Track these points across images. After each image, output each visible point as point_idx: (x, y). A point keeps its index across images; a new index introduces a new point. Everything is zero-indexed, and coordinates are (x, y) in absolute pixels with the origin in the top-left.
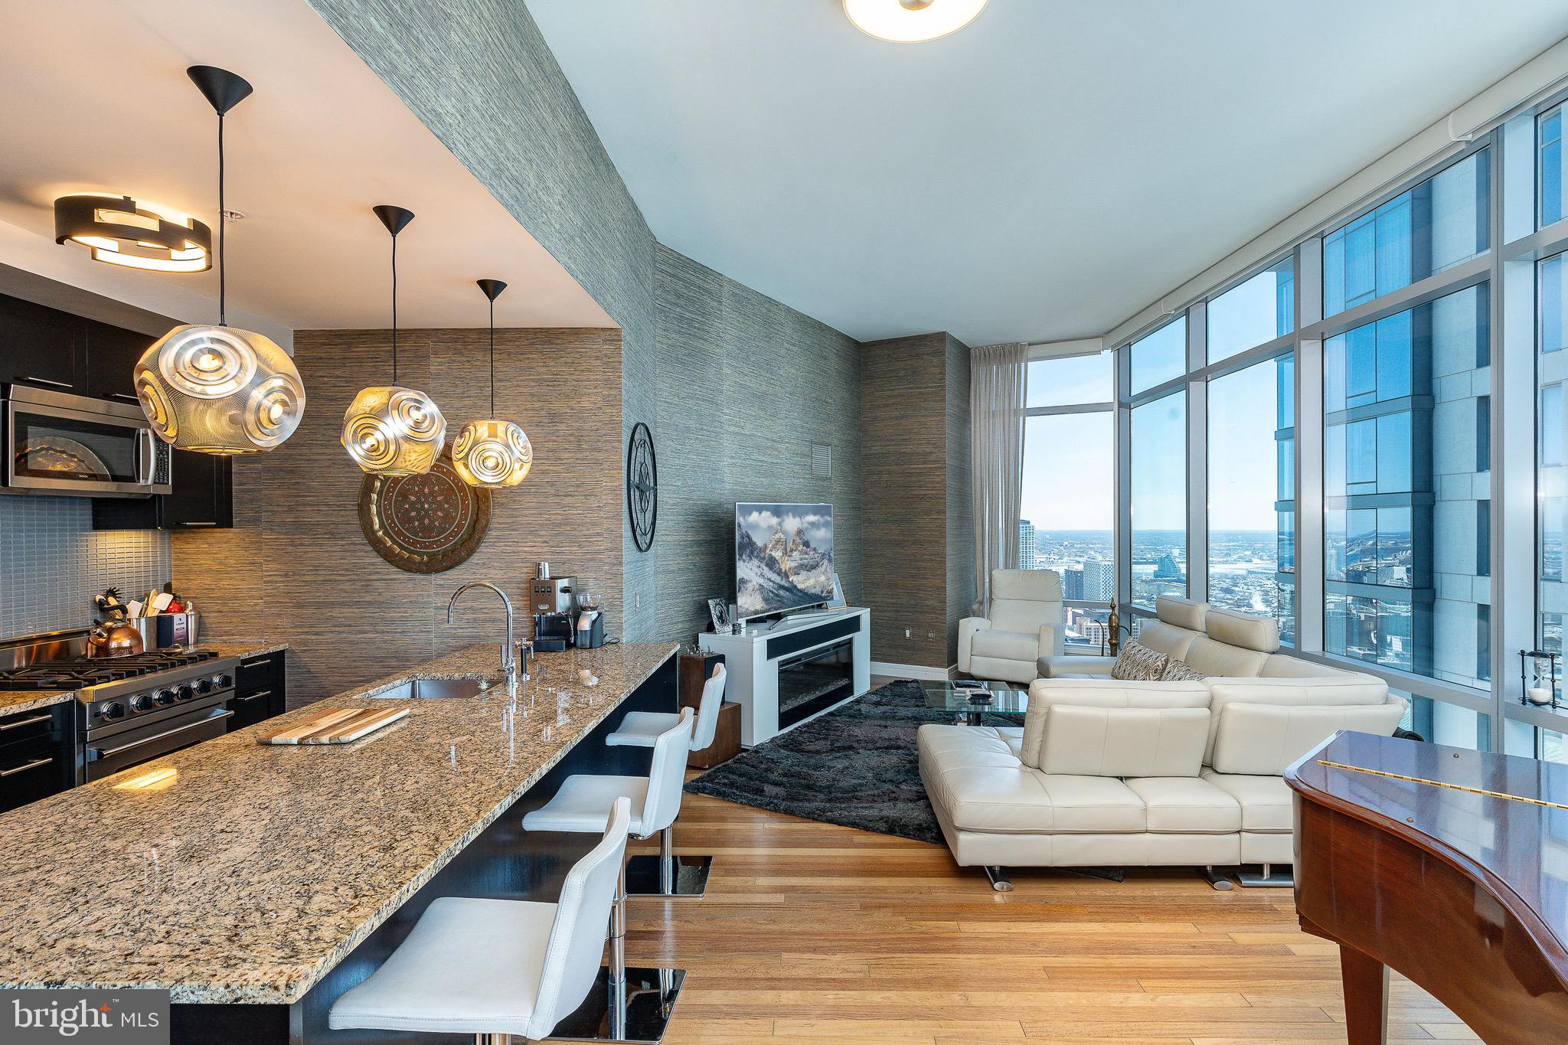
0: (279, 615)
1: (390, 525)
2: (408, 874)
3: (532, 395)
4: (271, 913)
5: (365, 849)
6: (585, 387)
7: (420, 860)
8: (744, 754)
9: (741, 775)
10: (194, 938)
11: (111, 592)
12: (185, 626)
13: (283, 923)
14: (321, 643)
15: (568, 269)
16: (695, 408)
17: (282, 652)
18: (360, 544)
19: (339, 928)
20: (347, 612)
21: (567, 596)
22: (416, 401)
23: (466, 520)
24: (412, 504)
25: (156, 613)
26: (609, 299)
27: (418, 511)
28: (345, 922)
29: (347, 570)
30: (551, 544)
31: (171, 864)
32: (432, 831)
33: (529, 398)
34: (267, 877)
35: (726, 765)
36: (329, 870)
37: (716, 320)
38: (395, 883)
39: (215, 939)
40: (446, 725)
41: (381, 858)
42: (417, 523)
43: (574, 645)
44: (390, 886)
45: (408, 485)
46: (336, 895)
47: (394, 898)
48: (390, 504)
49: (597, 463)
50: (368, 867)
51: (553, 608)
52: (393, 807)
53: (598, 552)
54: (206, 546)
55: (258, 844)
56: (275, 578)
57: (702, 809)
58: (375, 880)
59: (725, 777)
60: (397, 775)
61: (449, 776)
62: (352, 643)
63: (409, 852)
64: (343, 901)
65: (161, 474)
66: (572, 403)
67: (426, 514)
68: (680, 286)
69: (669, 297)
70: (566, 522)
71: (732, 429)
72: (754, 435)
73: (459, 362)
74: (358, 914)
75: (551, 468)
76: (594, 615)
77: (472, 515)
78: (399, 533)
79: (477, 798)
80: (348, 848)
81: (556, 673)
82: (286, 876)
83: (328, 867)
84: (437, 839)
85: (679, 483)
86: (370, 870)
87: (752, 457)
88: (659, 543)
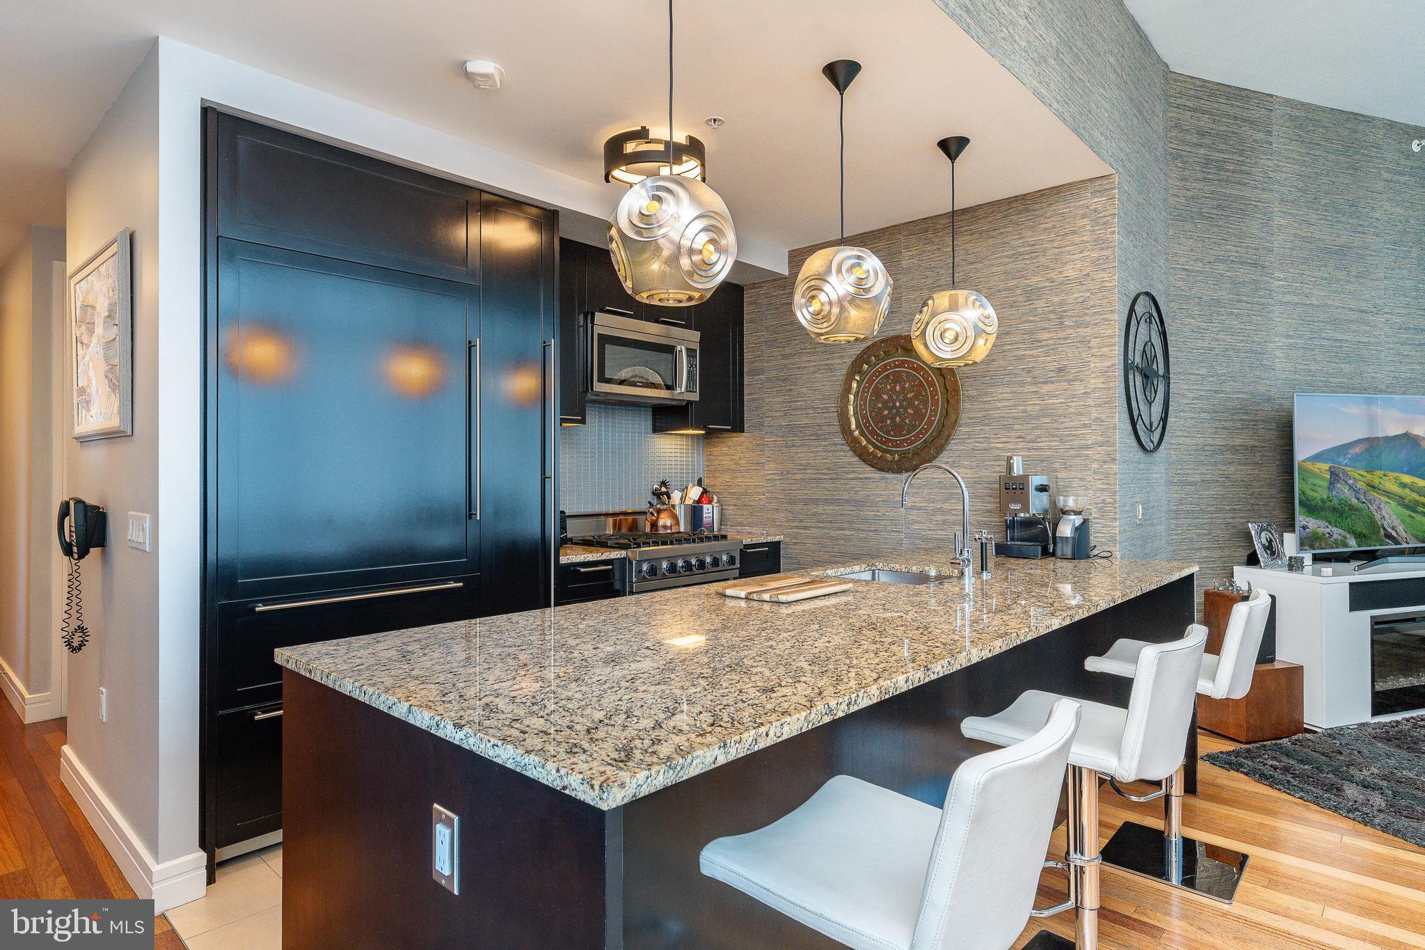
0: (777, 510)
1: (864, 424)
2: (774, 717)
3: (1006, 273)
4: (634, 719)
5: (747, 686)
6: (1069, 253)
7: (793, 707)
8: (1308, 736)
9: (1301, 761)
10: (566, 722)
11: (664, 483)
12: (711, 515)
13: (637, 730)
14: (807, 537)
15: (1037, 94)
16: (1229, 274)
17: (779, 543)
18: (839, 444)
19: (679, 749)
20: (829, 509)
21: (1044, 496)
22: (859, 257)
23: (935, 416)
24: (885, 402)
25: (691, 502)
26: (1097, 134)
27: (890, 410)
28: (687, 745)
29: (829, 469)
30: (1028, 438)
31: (596, 663)
32: (819, 686)
33: (1003, 277)
34: (652, 689)
35: (1276, 744)
36: (705, 696)
37: (1262, 156)
38: (755, 722)
39: (578, 727)
40: (883, 602)
41: (756, 697)
42: (889, 422)
43: (1053, 554)
44: (749, 724)
45: (881, 384)
46: (696, 718)
47: (749, 736)
48: (865, 404)
49: (1084, 341)
50: (740, 702)
51: (1026, 508)
52: (794, 658)
53: (1087, 447)
54: (726, 449)
55: (664, 663)
56: (774, 477)
57: (1235, 791)
58: (737, 716)
59: (1274, 758)
60: (815, 633)
61: (863, 642)
62: (832, 538)
63: (785, 698)
64: (698, 725)
65: (692, 384)
66: (1053, 275)
67: (898, 413)
68: (1205, 122)
69: (1188, 137)
70: (1045, 412)
71: (1288, 298)
72: (1326, 305)
73: (929, 251)
74: (704, 741)
75: (1026, 352)
76: (1078, 520)
77: (941, 410)
78: (873, 433)
79: (882, 665)
80: (733, 682)
81: (1022, 575)
82: (668, 692)
83: (705, 693)
84: (820, 694)
85: (1203, 371)
86: (740, 705)
87: (1324, 335)
88: (1174, 446)
